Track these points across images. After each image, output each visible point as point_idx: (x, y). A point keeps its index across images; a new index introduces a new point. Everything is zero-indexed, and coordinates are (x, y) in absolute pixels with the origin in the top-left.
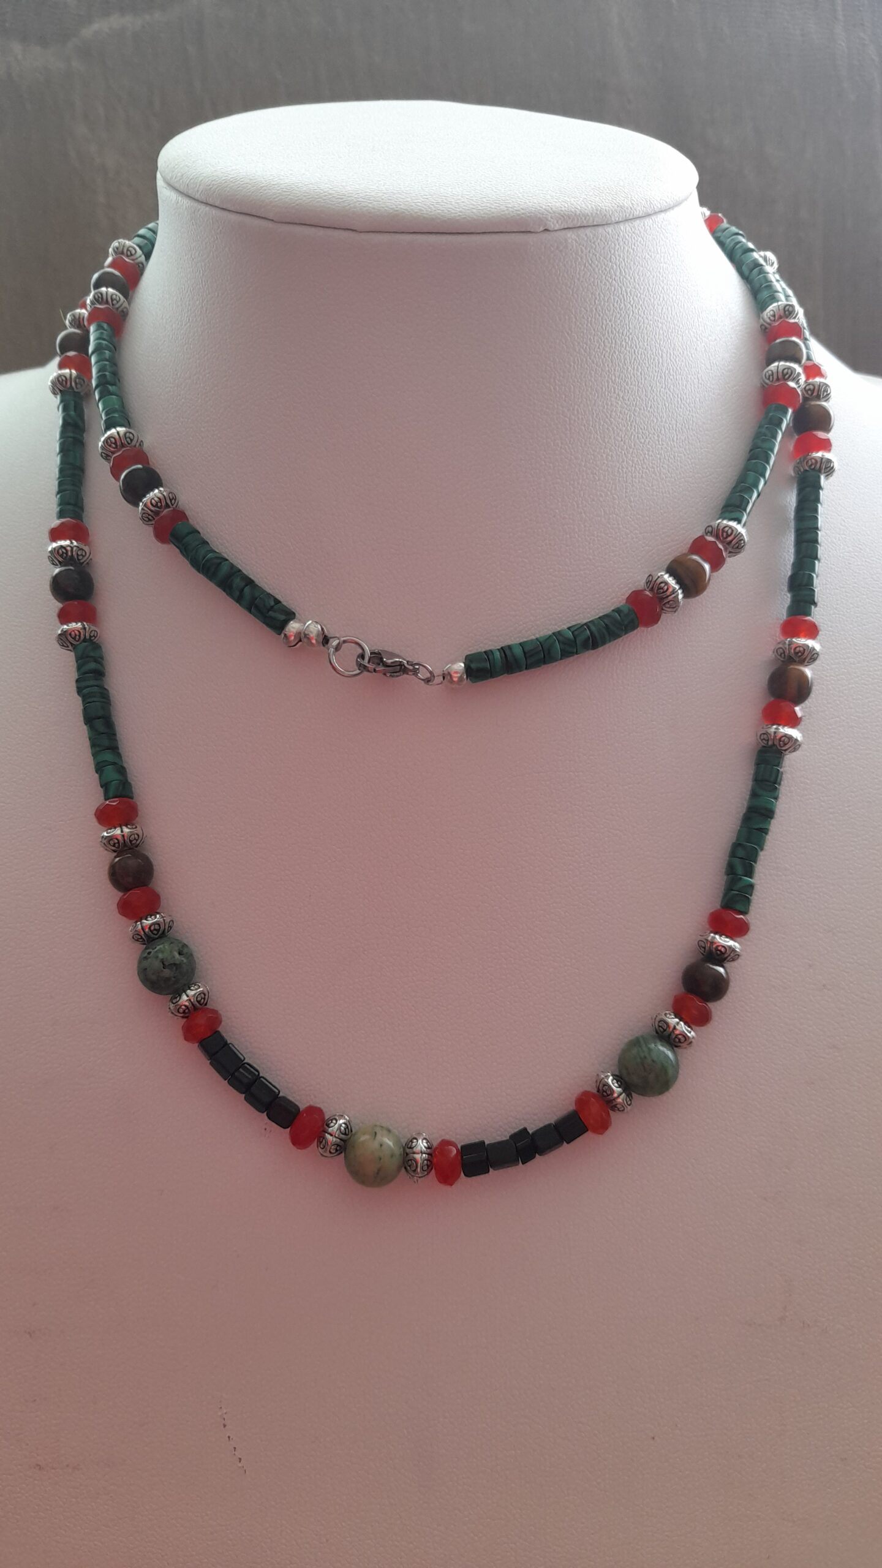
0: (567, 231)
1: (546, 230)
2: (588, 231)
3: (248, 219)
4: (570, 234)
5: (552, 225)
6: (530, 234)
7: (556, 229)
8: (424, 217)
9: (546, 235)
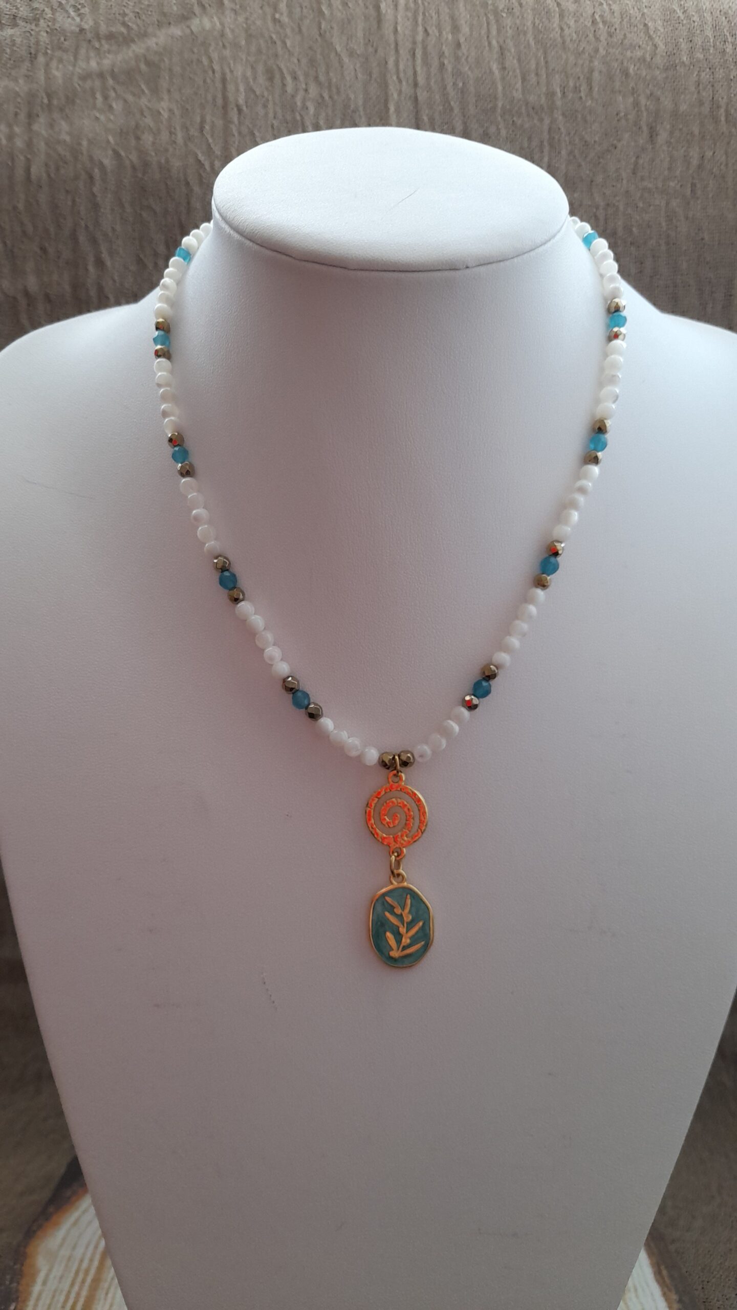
0: (480, 267)
1: (467, 267)
2: (494, 265)
3: (279, 256)
4: (482, 269)
5: (470, 265)
6: (457, 272)
7: (474, 265)
8: (391, 262)
9: (467, 270)
